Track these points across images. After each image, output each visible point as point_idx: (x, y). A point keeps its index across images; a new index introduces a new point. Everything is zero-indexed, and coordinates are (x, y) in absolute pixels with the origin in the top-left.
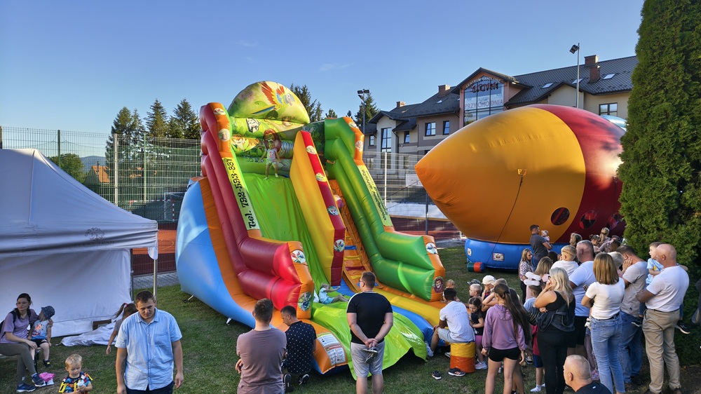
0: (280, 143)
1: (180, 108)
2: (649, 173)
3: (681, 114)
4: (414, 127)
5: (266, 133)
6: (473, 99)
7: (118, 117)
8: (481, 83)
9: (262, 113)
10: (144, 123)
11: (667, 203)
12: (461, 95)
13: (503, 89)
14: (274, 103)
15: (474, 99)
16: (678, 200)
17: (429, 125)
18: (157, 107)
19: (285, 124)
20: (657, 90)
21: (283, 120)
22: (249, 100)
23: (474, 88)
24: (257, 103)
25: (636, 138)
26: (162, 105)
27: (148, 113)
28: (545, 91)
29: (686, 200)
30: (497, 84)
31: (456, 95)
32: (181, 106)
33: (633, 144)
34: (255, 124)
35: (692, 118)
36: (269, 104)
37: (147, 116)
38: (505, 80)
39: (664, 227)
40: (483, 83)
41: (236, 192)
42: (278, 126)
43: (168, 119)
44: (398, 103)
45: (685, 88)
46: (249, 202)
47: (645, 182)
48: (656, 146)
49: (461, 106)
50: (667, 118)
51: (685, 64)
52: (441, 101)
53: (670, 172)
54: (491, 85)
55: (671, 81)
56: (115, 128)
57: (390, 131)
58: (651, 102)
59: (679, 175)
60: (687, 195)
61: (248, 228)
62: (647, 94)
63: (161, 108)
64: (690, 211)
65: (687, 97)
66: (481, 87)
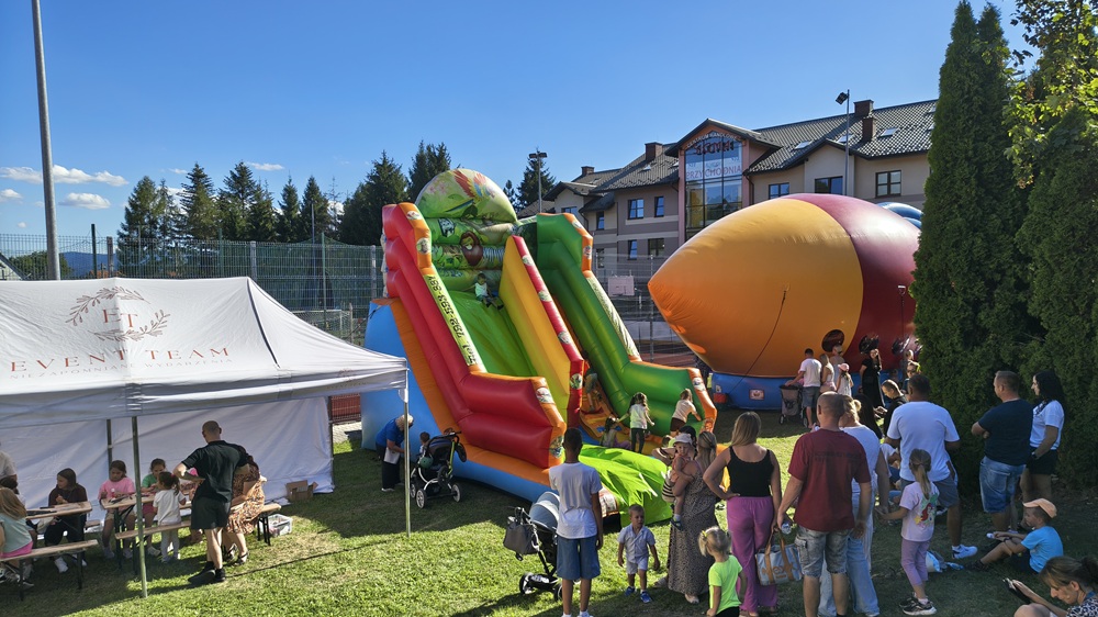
0: (481, 249)
1: (234, 176)
2: (943, 292)
3: (975, 231)
4: (611, 205)
5: (463, 236)
6: (697, 164)
7: (136, 191)
8: (708, 141)
9: (459, 211)
10: (177, 202)
11: (962, 324)
12: (681, 159)
13: (740, 150)
15: (699, 165)
16: (973, 321)
17: (634, 202)
18: (198, 176)
19: (486, 224)
20: (951, 203)
21: (483, 219)
22: (440, 194)
23: (699, 148)
24: (451, 197)
25: (930, 255)
26: (205, 172)
27: (184, 185)
28: (801, 154)
29: (981, 321)
30: (732, 143)
31: (672, 159)
32: (235, 172)
33: (927, 261)
34: (450, 226)
35: (986, 235)
37: (182, 190)
38: (744, 137)
39: (960, 349)
40: (711, 141)
41: (447, 317)
42: (477, 227)
43: (215, 196)
44: (585, 169)
45: (979, 204)
46: (465, 330)
47: (940, 302)
48: (950, 265)
49: (681, 175)
50: (961, 234)
51: (978, 177)
52: (649, 168)
53: (965, 292)
54: (724, 144)
55: (964, 196)
56: (131, 210)
58: (945, 216)
59: (973, 295)
60: (982, 316)
61: (469, 363)
62: (940, 208)
63: (204, 176)
64: (985, 332)
65: (981, 213)
66: (709, 147)
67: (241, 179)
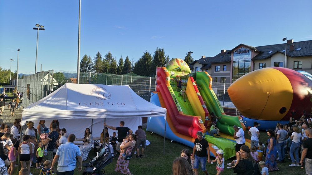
1: (107, 55)
4: (210, 67)
5: (177, 76)
6: (237, 56)
7: (83, 58)
8: (241, 50)
9: (176, 69)
10: (93, 61)
12: (232, 55)
13: (251, 53)
14: (180, 66)
17: (217, 67)
18: (98, 55)
19: (183, 73)
21: (182, 72)
22: (172, 65)
23: (238, 52)
24: (175, 66)
26: (100, 54)
27: (95, 57)
28: (270, 55)
30: (248, 51)
31: (229, 55)
32: (108, 54)
34: (174, 74)
36: (178, 66)
37: (94, 58)
38: (252, 49)
40: (242, 50)
41: (173, 98)
42: (180, 74)
43: (102, 60)
44: (202, 56)
46: (178, 102)
49: (232, 59)
52: (222, 57)
54: (246, 51)
56: (81, 63)
57: (199, 68)
61: (179, 111)
63: (100, 55)
66: (241, 52)
67: (109, 56)
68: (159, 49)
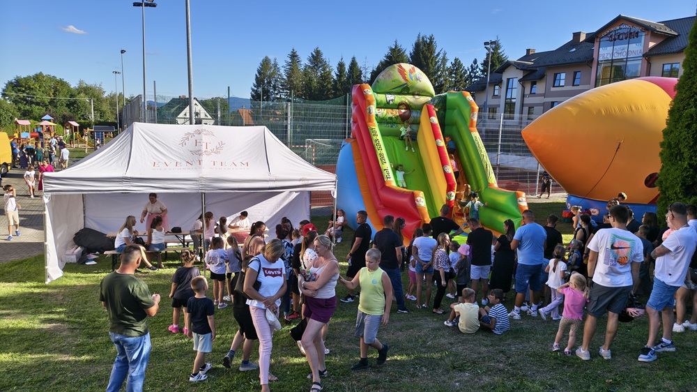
0: (410, 112)
1: (313, 56)
4: (542, 77)
5: (400, 104)
6: (608, 48)
7: (261, 65)
8: (619, 31)
9: (398, 89)
12: (596, 44)
13: (643, 37)
14: (406, 80)
15: (610, 49)
17: (558, 75)
18: (294, 56)
19: (415, 98)
21: (413, 94)
22: (387, 79)
23: (611, 37)
24: (394, 81)
25: (672, 132)
30: (637, 33)
31: (589, 44)
32: (314, 54)
34: (391, 98)
36: (403, 81)
38: (647, 28)
40: (621, 31)
41: (378, 153)
42: (409, 99)
43: (302, 68)
44: (528, 51)
46: (387, 161)
49: (595, 56)
52: (574, 50)
54: (631, 33)
56: (258, 76)
57: (516, 81)
61: (386, 180)
66: (619, 36)
67: (316, 58)
68: (423, 38)
